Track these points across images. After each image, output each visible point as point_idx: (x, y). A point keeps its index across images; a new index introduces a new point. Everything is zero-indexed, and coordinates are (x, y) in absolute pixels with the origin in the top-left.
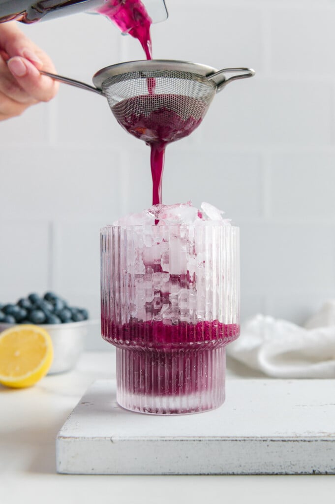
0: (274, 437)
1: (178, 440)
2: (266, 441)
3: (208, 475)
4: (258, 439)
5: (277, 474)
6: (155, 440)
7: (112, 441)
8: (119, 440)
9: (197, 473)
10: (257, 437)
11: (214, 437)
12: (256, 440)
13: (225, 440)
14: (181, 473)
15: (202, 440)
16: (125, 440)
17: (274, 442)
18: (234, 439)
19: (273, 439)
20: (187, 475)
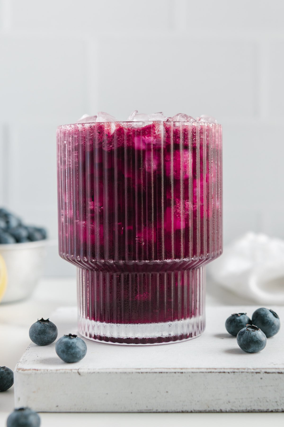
0: (269, 369)
1: (156, 373)
2: (259, 373)
3: (191, 412)
4: (249, 371)
5: (272, 412)
6: (130, 373)
7: (79, 374)
8: (88, 373)
9: (178, 411)
10: (248, 369)
11: (199, 369)
12: (247, 372)
13: (211, 372)
14: (160, 410)
15: (185, 373)
16: (94, 373)
17: (269, 374)
18: (222, 371)
19: (268, 371)
20: (167, 412)
